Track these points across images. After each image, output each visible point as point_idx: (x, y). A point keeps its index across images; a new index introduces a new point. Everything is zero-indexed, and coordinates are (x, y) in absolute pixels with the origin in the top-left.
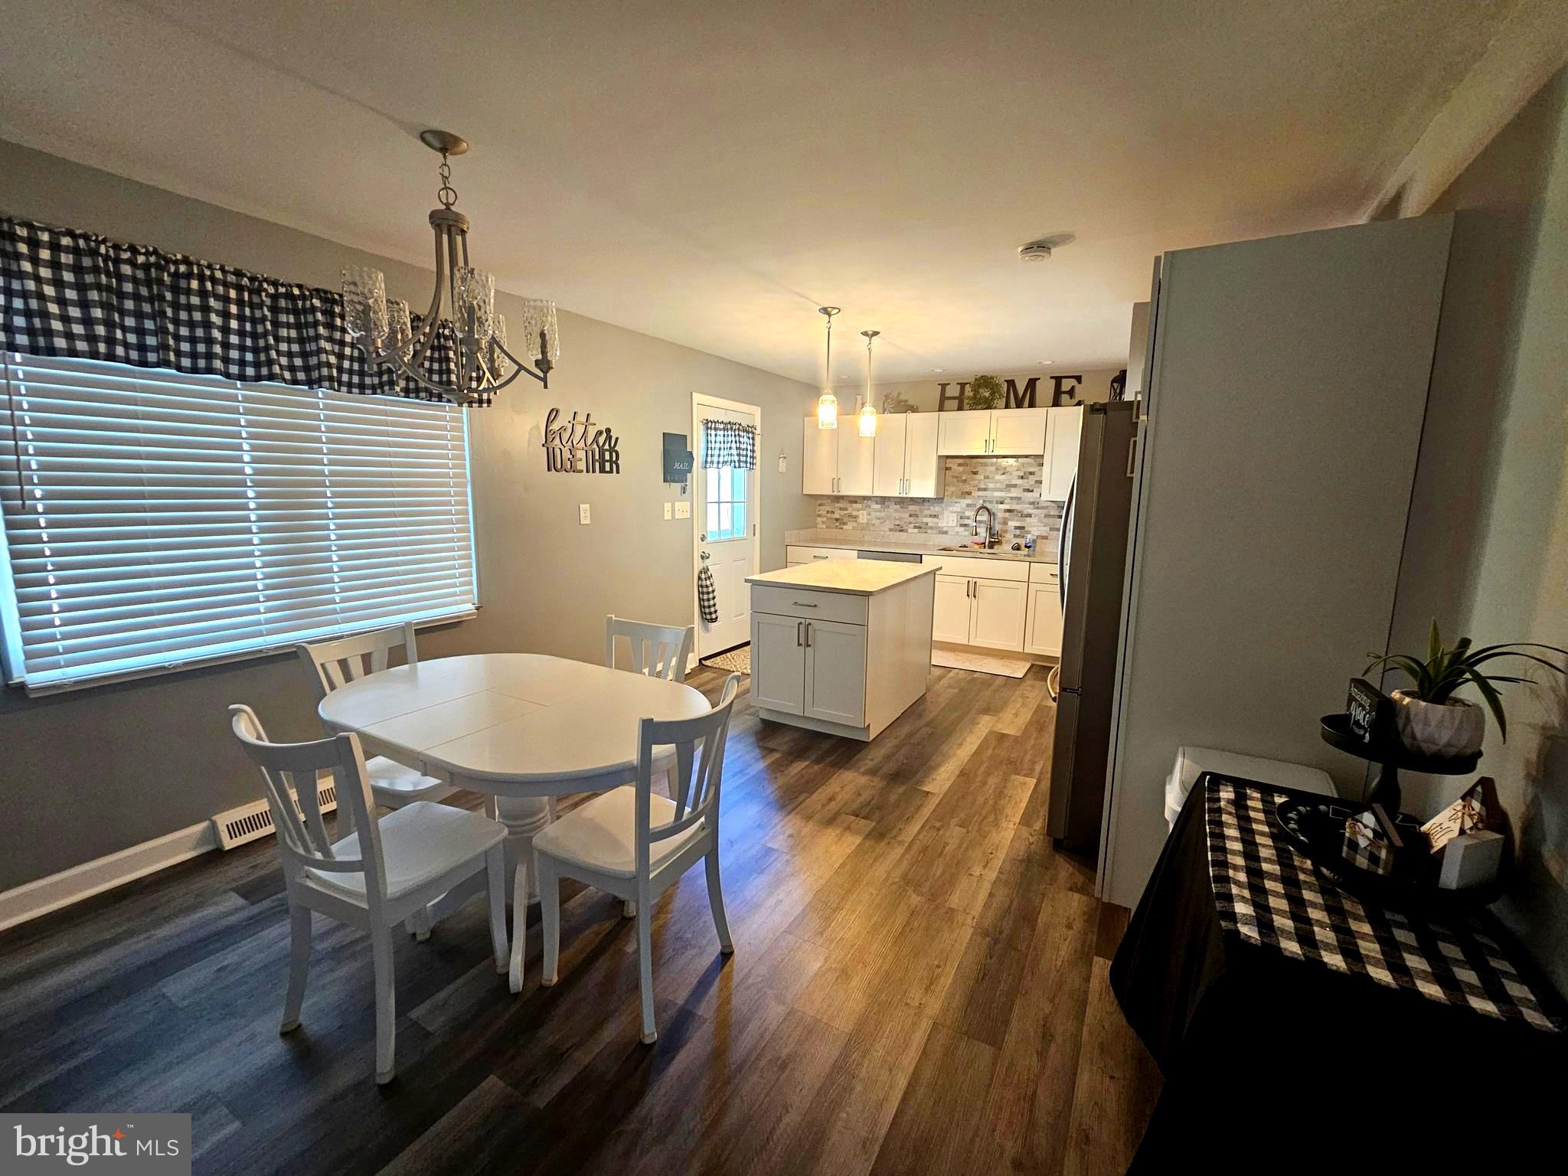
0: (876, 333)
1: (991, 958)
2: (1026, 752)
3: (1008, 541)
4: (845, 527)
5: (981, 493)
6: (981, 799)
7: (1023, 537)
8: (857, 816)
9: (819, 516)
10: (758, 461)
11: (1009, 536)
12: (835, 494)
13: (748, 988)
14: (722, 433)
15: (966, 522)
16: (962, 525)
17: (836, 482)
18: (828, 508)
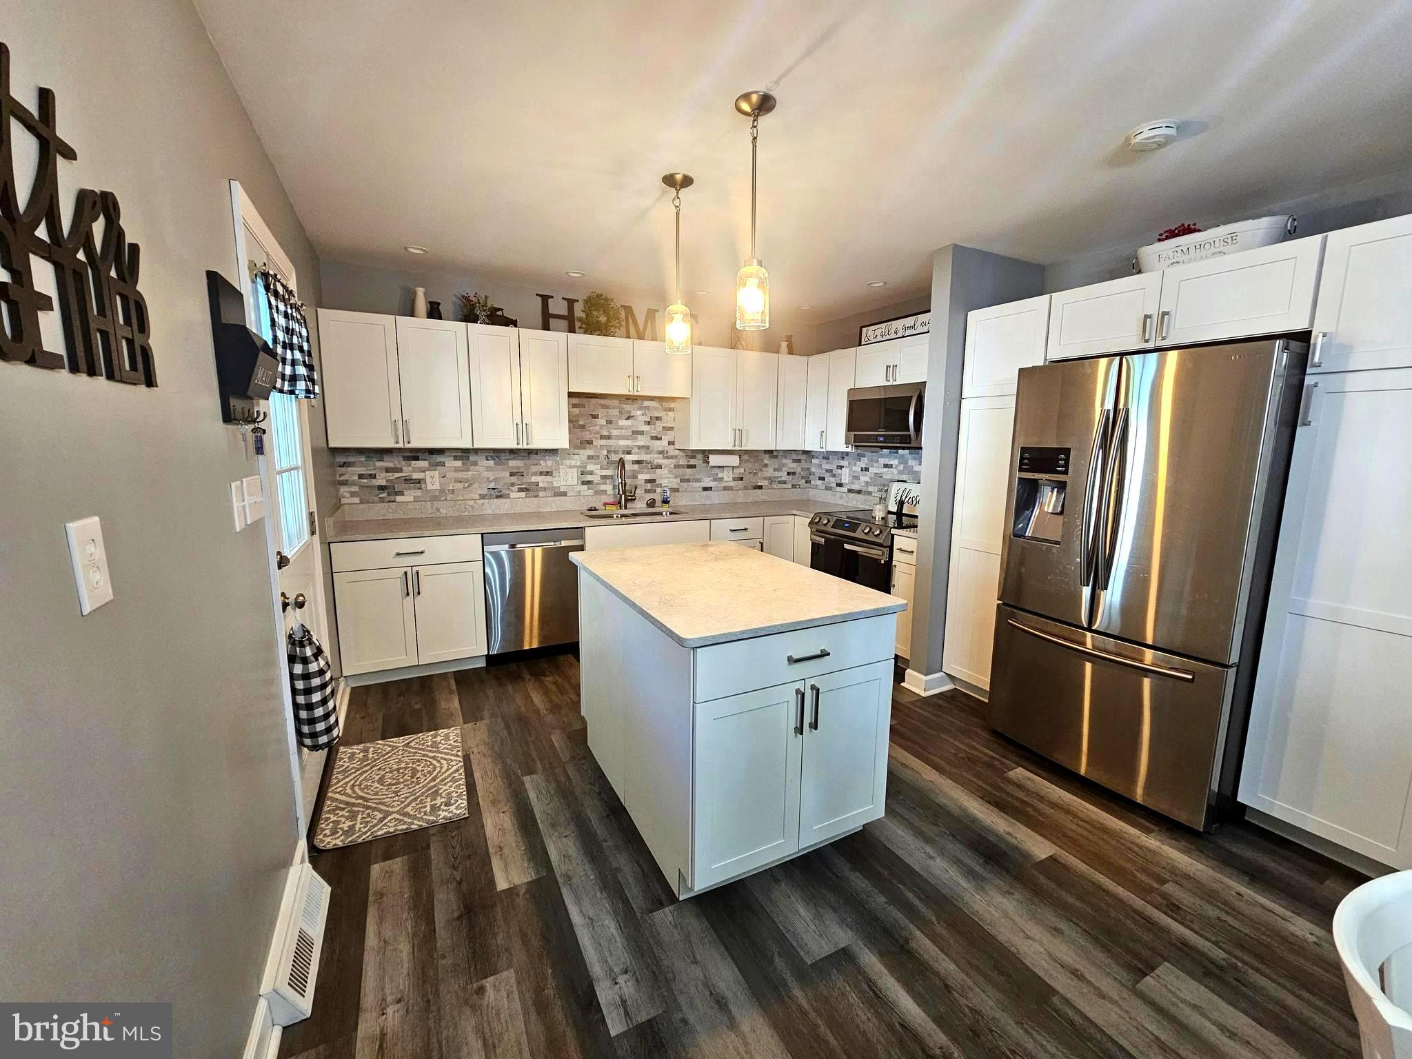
4: (399, 498)
9: (345, 483)
11: (642, 491)
12: (396, 446)
15: (589, 478)
16: (583, 483)
17: (400, 426)
18: (363, 471)
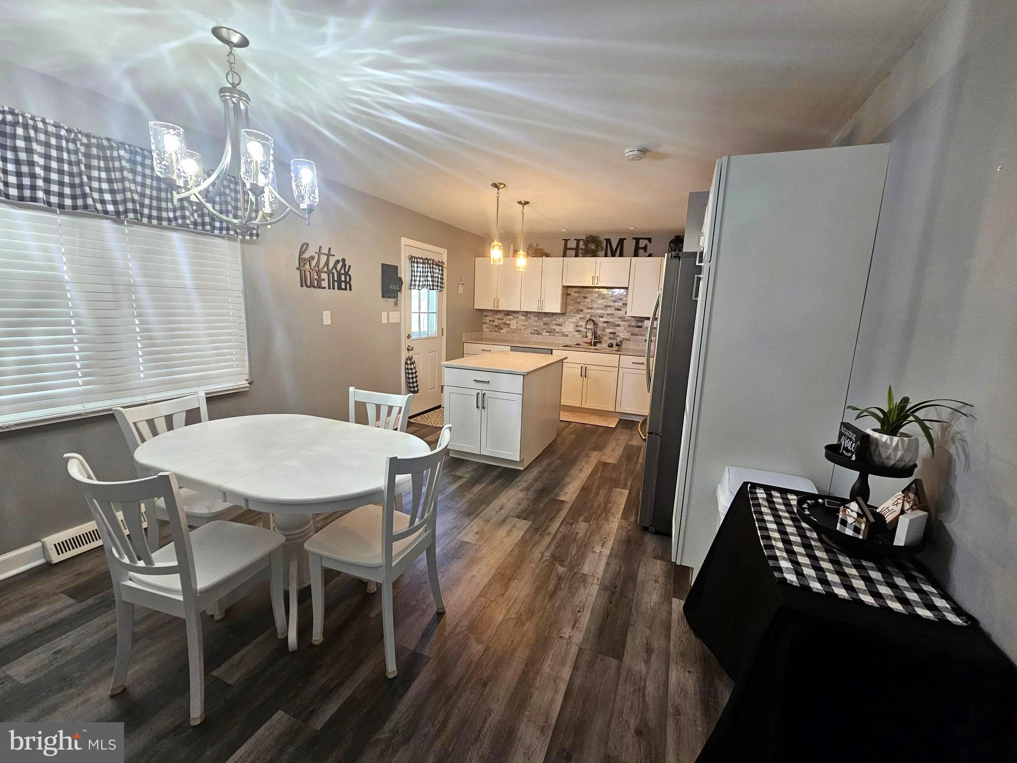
0: (527, 203)
1: (611, 603)
2: (621, 475)
3: (605, 342)
4: (501, 331)
5: (589, 311)
6: (596, 504)
7: (615, 339)
8: (519, 518)
9: (485, 323)
10: (445, 285)
11: (606, 338)
12: (495, 309)
13: (457, 635)
14: (421, 265)
15: (580, 329)
16: (577, 331)
17: (496, 301)
18: (491, 319)
